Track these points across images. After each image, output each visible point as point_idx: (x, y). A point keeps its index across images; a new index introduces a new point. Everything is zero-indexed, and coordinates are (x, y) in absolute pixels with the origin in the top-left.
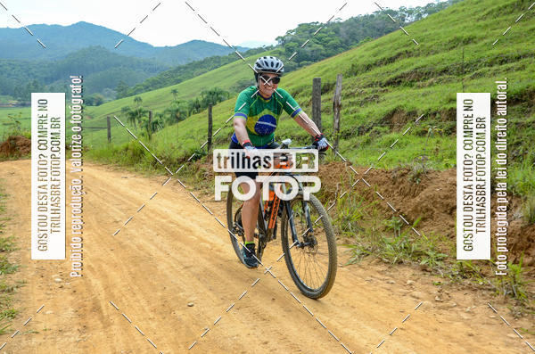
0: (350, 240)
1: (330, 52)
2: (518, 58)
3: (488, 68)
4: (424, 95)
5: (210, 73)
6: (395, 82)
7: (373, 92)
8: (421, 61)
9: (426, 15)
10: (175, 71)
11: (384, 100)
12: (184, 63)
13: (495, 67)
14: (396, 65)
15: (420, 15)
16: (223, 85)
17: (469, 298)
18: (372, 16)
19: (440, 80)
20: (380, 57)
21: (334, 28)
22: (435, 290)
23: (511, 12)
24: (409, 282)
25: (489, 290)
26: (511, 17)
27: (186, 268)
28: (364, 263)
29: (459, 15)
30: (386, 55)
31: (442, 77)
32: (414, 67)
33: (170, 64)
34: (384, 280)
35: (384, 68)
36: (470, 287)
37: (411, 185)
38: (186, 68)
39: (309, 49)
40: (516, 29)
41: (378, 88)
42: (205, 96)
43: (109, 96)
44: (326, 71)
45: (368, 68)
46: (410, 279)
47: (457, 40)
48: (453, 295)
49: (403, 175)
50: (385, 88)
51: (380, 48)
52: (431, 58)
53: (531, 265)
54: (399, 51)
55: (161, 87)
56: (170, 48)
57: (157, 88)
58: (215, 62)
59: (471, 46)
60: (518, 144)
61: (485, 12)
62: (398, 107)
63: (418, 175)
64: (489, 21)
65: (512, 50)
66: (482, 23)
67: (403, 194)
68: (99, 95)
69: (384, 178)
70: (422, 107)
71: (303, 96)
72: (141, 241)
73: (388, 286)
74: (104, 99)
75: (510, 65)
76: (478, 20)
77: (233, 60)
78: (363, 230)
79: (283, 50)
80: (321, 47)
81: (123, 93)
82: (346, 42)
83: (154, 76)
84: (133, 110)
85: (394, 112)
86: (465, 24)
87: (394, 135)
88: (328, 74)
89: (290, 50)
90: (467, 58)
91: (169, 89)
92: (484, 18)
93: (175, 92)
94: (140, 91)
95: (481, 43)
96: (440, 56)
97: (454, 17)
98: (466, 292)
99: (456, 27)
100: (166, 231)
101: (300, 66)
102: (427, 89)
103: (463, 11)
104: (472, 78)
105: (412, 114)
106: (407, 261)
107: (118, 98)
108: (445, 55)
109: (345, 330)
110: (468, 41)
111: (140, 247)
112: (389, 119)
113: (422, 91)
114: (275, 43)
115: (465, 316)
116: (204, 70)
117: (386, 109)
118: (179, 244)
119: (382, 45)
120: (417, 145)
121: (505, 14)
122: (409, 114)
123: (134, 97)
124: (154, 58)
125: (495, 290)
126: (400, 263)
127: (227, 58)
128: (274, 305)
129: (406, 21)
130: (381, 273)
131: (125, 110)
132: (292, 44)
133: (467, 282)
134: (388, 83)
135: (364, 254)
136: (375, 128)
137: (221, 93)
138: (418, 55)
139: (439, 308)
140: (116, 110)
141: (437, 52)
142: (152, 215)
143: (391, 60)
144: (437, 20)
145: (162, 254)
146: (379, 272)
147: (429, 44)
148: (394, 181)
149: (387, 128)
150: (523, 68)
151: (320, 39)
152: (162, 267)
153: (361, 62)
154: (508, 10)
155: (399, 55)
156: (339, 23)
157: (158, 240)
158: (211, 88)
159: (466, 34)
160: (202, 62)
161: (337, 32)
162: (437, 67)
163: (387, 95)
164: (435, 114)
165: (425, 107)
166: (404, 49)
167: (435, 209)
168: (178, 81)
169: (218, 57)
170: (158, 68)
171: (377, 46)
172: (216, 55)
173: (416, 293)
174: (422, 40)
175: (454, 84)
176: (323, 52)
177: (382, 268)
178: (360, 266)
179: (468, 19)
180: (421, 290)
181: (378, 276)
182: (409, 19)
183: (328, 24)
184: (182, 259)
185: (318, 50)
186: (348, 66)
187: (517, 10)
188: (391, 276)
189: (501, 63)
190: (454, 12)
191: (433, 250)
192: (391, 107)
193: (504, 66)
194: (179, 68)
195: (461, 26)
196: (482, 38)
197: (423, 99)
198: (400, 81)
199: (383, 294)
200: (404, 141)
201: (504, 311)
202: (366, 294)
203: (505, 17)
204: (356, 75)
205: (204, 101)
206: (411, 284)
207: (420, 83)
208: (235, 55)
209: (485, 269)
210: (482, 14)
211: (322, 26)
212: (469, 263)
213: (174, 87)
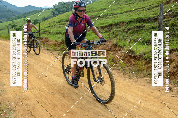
1: (67, 10)
2: (116, 14)
5: (34, 15)
8: (93, 14)
10: (24, 14)
12: (26, 12)
13: (111, 16)
15: (90, 2)
16: (39, 18)
19: (98, 19)
26: (114, 4)
27: (42, 67)
29: (102, 3)
32: (91, 15)
33: (23, 12)
36: (113, 69)
38: (27, 13)
39: (62, 9)
40: (115, 7)
43: (4, 20)
44: (68, 15)
47: (102, 9)
52: (96, 13)
53: (126, 63)
55: (20, 18)
56: (22, 7)
57: (19, 19)
60: (118, 35)
61: (108, 2)
65: (115, 12)
66: (107, 5)
68: (1, 20)
74: (3, 22)
75: (114, 16)
76: (106, 4)
77: (41, 12)
79: (55, 9)
80: (65, 9)
81: (8, 20)
82: (72, 8)
83: (18, 15)
84: (12, 25)
89: (56, 9)
90: (105, 13)
91: (22, 19)
92: (107, 4)
93: (24, 20)
94: (14, 19)
99: (101, 5)
101: (60, 14)
102: (95, 21)
104: (106, 19)
107: (7, 21)
108: (99, 12)
110: (104, 9)
114: (53, 7)
116: (32, 14)
118: (38, 61)
123: (12, 21)
125: (119, 69)
127: (39, 11)
131: (9, 25)
132: (57, 8)
133: (113, 68)
137: (38, 20)
138: (92, 12)
140: (6, 25)
141: (97, 12)
144: (96, 3)
147: (95, 9)
150: (117, 17)
151: (65, 7)
156: (70, 3)
158: (35, 19)
159: (104, 8)
160: (32, 12)
162: (97, 15)
164: (98, 27)
166: (88, 10)
168: (25, 17)
169: (36, 11)
170: (19, 13)
172: (36, 10)
174: (93, 8)
175: (102, 20)
176: (66, 10)
183: (67, 3)
184: (40, 65)
185: (64, 10)
189: (112, 15)
190: (100, 2)
193: (113, 16)
194: (25, 13)
195: (102, 5)
196: (108, 9)
200: (90, 34)
201: (122, 74)
208: (41, 10)
209: (116, 65)
210: (107, 3)
211: (65, 3)
212: (112, 63)
213: (24, 18)
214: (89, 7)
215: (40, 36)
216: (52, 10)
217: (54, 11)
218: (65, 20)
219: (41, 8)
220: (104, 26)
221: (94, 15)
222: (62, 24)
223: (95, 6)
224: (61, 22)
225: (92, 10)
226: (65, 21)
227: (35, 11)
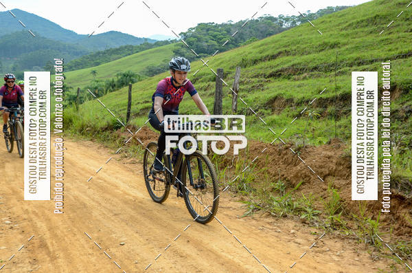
0: (245, 197)
2: (372, 62)
3: (348, 68)
4: (299, 86)
5: (123, 59)
6: (276, 75)
7: (258, 82)
8: (297, 60)
9: (299, 23)
10: (95, 56)
11: (268, 88)
12: (102, 49)
14: (277, 61)
15: (294, 22)
16: (135, 69)
17: (339, 244)
18: (257, 21)
19: (312, 75)
20: (264, 54)
21: (227, 28)
22: (312, 238)
23: (367, 26)
24: (292, 231)
25: (354, 239)
26: (366, 30)
27: (115, 215)
28: (256, 215)
30: (269, 53)
31: (313, 73)
32: (290, 64)
33: (91, 50)
34: (272, 229)
35: (268, 63)
36: (339, 237)
37: (293, 156)
38: (104, 53)
39: (206, 44)
40: (370, 38)
41: (263, 79)
42: (120, 77)
44: (221, 63)
45: (255, 62)
46: (293, 229)
47: (325, 44)
48: (326, 242)
49: (287, 148)
50: (268, 79)
51: (266, 47)
52: (305, 57)
54: (280, 50)
55: (82, 68)
56: (92, 36)
57: (79, 69)
58: (129, 50)
59: (336, 50)
61: (347, 24)
62: (279, 95)
63: (299, 149)
64: (350, 31)
65: (367, 55)
66: (344, 32)
67: (286, 163)
69: (271, 150)
70: (298, 96)
71: (202, 81)
72: (76, 193)
73: (276, 234)
76: (341, 30)
77: (143, 49)
78: (255, 190)
80: (215, 43)
82: (236, 40)
83: (77, 59)
85: (276, 98)
86: (331, 32)
87: (275, 117)
88: (222, 65)
89: (190, 43)
90: (333, 59)
91: (88, 70)
92: (345, 29)
93: (94, 72)
95: (343, 48)
96: (311, 56)
97: (323, 26)
98: (336, 240)
99: (325, 35)
100: (96, 185)
102: (302, 82)
103: (330, 22)
104: (336, 75)
105: (290, 101)
106: (290, 215)
108: (316, 55)
109: (247, 266)
110: (333, 46)
111: (76, 198)
112: (271, 104)
113: (298, 83)
114: (179, 38)
115: (336, 259)
116: (119, 56)
117: (270, 95)
118: (108, 196)
119: (266, 44)
120: (293, 126)
121: (362, 27)
122: (287, 101)
124: (77, 44)
125: (358, 239)
126: (285, 216)
127: (138, 47)
128: (189, 246)
129: (284, 27)
130: (270, 223)
132: (192, 39)
133: (337, 232)
134: (271, 75)
135: (256, 209)
136: (260, 111)
137: (133, 75)
138: (294, 55)
139: (316, 252)
141: (309, 53)
142: (83, 172)
143: (274, 57)
144: (310, 28)
145: (94, 204)
146: (268, 223)
147: (305, 46)
148: (280, 153)
149: (269, 111)
150: (375, 69)
151: (215, 36)
152: (95, 213)
153: (250, 57)
154: (365, 23)
155: (280, 53)
156: (231, 25)
157: (90, 192)
158: (125, 71)
159: (332, 41)
160: (117, 50)
161: (229, 32)
162: (310, 65)
163: (270, 85)
164: (307, 102)
165: (300, 96)
166: (284, 49)
167: (312, 176)
168: (97, 64)
169: (132, 46)
170: (81, 52)
171: (262, 45)
172: (130, 44)
173: (297, 240)
174: (298, 43)
175: (322, 79)
176: (217, 47)
177: (271, 220)
178: (253, 218)
179: (333, 29)
180: (302, 238)
181: (268, 226)
182: (285, 25)
183: (222, 25)
184: (111, 208)
185: (213, 45)
186: (239, 60)
187: (370, 24)
188: (278, 226)
189: (359, 64)
190: (323, 22)
191: (310, 207)
192: (273, 95)
193: (361, 67)
194: (99, 53)
195: (329, 34)
196: (345, 44)
197: (298, 89)
198: (280, 74)
199: (272, 240)
200: (283, 122)
201: (365, 255)
202: (260, 239)
203: (361, 29)
204: (245, 67)
205: (118, 81)
206: (293, 233)
207: (296, 77)
208: (147, 45)
209: (350, 223)
210: (345, 25)
211: (217, 26)
212: (338, 218)
213: (94, 68)
214: (285, 39)
215: (127, 120)
216: (178, 45)
217: (184, 50)
218: (209, 76)
219: (146, 39)
220: (327, 99)
221: (299, 64)
222: (201, 89)
223: (306, 37)
224: (197, 82)
225: (294, 48)
226: (210, 80)
227: (126, 47)
